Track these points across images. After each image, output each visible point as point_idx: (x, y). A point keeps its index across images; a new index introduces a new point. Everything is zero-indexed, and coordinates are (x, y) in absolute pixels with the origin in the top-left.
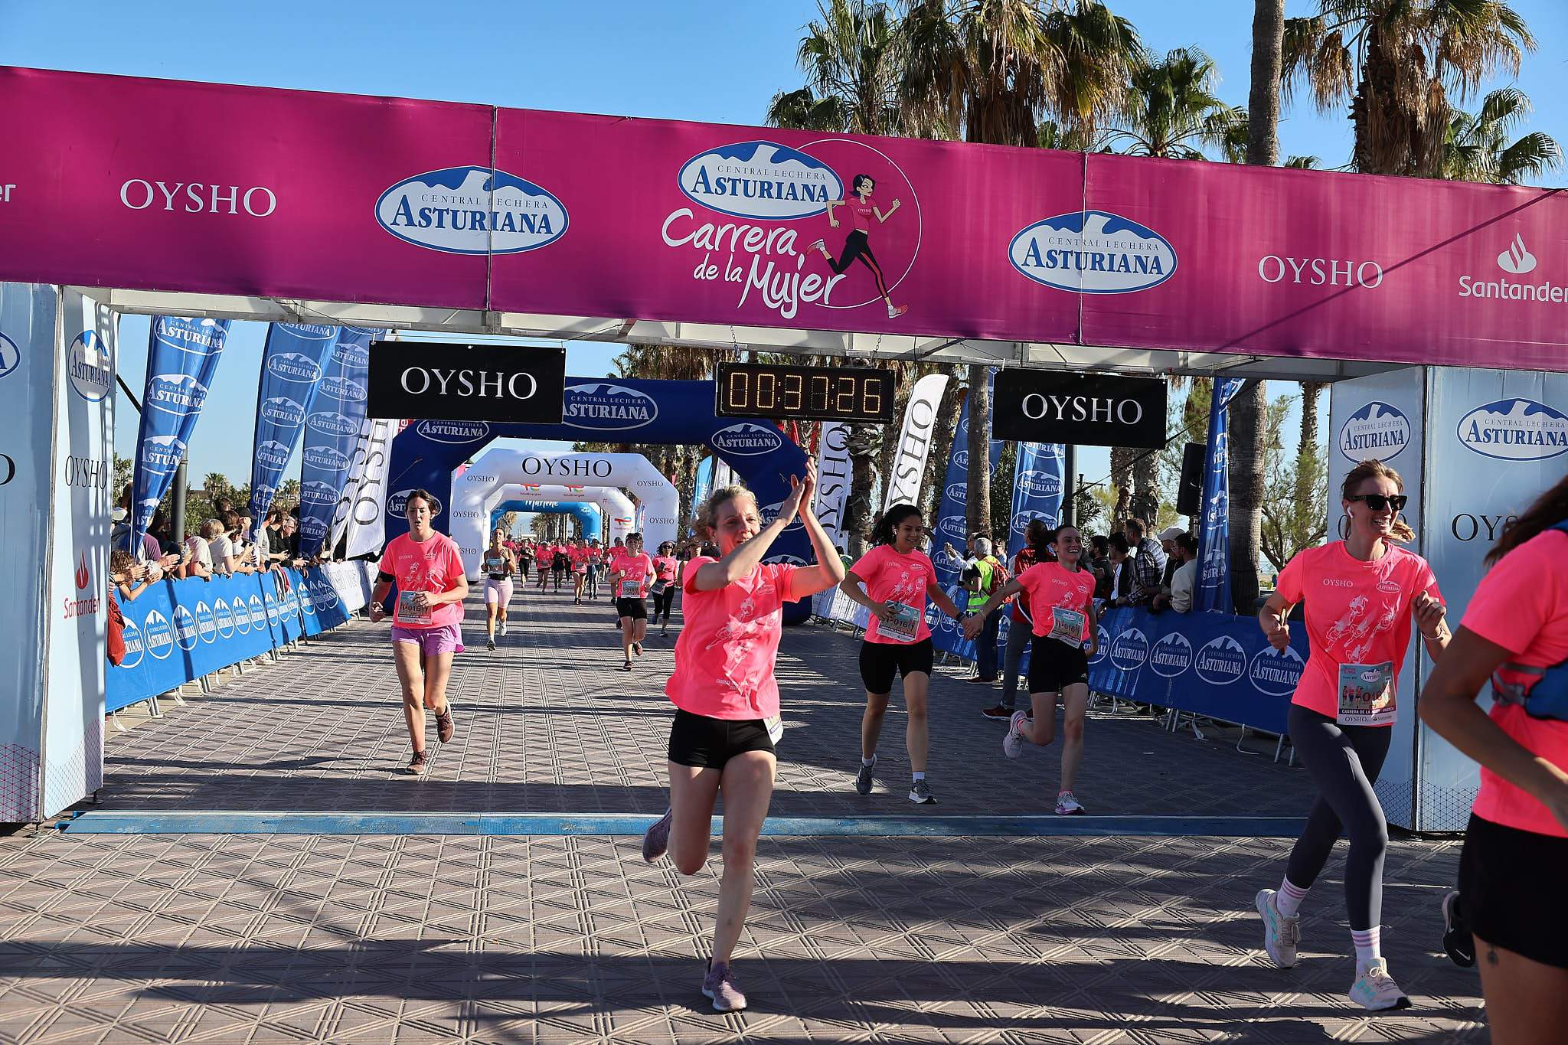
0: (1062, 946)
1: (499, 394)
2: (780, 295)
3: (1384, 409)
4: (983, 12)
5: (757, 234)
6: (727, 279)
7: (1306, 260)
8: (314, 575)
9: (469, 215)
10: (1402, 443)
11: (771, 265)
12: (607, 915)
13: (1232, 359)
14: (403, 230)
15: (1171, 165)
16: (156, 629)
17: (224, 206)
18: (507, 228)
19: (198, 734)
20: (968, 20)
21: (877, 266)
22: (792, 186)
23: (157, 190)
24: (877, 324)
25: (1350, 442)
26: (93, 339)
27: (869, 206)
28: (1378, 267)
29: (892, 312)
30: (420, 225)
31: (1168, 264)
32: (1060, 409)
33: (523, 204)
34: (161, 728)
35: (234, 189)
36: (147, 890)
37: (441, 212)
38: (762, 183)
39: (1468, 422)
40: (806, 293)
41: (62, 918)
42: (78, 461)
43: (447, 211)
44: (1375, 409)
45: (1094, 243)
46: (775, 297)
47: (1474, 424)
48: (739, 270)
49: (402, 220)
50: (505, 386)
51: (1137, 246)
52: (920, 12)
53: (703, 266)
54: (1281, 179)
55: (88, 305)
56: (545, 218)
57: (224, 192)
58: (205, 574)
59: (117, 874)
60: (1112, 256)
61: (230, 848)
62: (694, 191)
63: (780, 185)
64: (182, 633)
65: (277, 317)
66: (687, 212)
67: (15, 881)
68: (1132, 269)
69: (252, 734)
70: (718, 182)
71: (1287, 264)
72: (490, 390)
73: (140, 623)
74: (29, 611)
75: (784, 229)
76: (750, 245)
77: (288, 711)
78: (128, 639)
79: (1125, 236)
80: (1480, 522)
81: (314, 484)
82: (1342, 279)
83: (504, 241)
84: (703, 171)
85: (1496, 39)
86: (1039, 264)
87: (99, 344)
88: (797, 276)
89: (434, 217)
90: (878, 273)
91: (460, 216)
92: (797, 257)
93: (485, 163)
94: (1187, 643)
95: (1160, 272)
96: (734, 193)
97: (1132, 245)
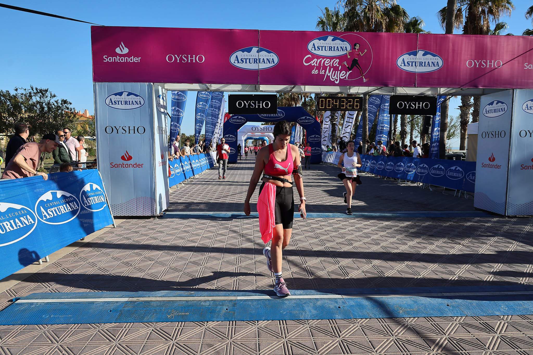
0: (425, 250)
1: (261, 107)
2: (335, 77)
3: (498, 102)
4: (367, 9)
5: (328, 61)
6: (320, 74)
7: (480, 61)
8: (208, 155)
9: (253, 59)
10: (505, 111)
11: (332, 69)
12: (300, 240)
13: (454, 90)
14: (237, 64)
15: (442, 36)
16: (177, 168)
17: (192, 60)
18: (263, 63)
19: (188, 192)
20: (364, 11)
21: (360, 68)
22: (337, 47)
23: (175, 57)
24: (360, 83)
25: (486, 112)
26: (161, 97)
27: (358, 52)
28: (501, 62)
29: (365, 80)
30: (241, 63)
31: (441, 64)
32: (407, 106)
33: (267, 56)
34: (180, 191)
35: (194, 56)
36: (184, 233)
37: (246, 59)
38: (330, 47)
39: (525, 104)
40: (341, 76)
41: (164, 241)
42: (160, 128)
43: (248, 59)
44: (495, 102)
45: (420, 59)
46: (333, 78)
47: (527, 105)
48: (324, 71)
49: (236, 62)
50: (263, 105)
51: (432, 59)
52: (350, 10)
53: (314, 70)
54: (474, 38)
55: (160, 88)
56: (273, 59)
57: (191, 57)
58: (187, 155)
59: (176, 229)
60: (425, 62)
61: (201, 222)
62: (312, 50)
63: (334, 47)
64: (183, 169)
65: (205, 90)
66: (310, 56)
67: (152, 231)
68: (431, 65)
69: (201, 192)
70: (318, 46)
71: (475, 63)
72: (259, 106)
73: (173, 167)
74: (151, 165)
75: (335, 59)
76: (326, 64)
77: (208, 187)
78: (172, 171)
79: (429, 56)
80: (528, 132)
81: (208, 134)
82: (490, 65)
83: (263, 66)
84: (314, 44)
85: (505, 6)
86: (405, 65)
87: (163, 98)
88: (339, 72)
89: (244, 60)
90: (361, 69)
91: (251, 60)
92: (339, 66)
93: (257, 45)
94: (427, 167)
95: (438, 66)
96: (322, 50)
97: (431, 59)
